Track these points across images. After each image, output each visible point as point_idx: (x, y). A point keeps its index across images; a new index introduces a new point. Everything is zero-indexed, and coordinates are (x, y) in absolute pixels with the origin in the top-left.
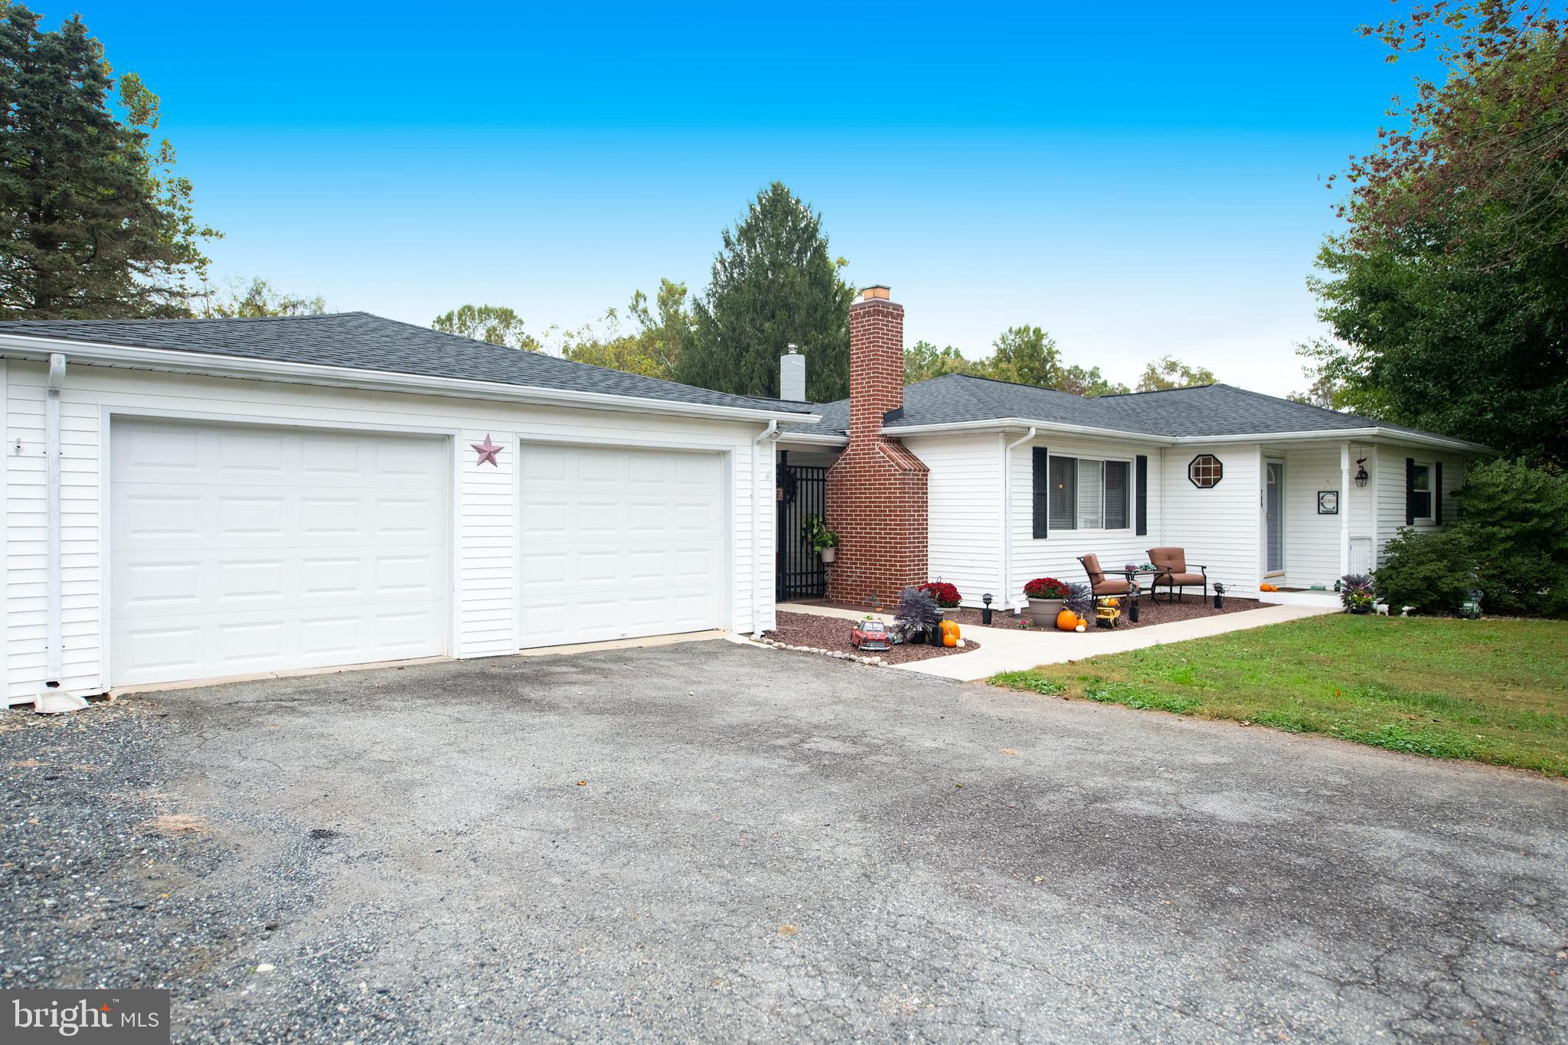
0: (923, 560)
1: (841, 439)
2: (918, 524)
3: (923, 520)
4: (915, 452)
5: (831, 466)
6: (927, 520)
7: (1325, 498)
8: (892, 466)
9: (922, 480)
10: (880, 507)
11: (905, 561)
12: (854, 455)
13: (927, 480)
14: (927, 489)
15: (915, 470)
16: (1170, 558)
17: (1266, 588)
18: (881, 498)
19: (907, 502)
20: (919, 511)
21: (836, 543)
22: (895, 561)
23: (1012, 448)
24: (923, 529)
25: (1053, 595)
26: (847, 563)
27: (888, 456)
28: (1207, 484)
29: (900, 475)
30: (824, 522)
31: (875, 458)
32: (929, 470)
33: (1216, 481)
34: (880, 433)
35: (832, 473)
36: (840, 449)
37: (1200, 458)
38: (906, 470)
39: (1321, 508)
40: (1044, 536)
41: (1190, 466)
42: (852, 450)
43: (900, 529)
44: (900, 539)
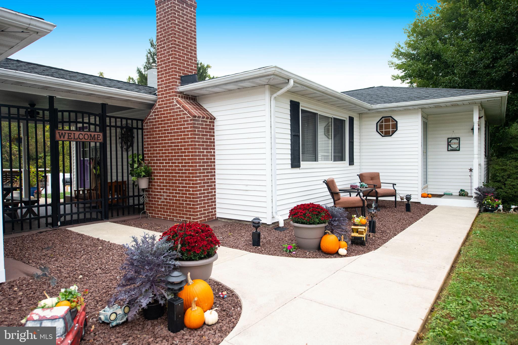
0: (212, 186)
1: (152, 97)
2: (207, 159)
3: (211, 156)
4: (205, 106)
5: (146, 118)
6: (214, 156)
7: (452, 142)
8: (185, 114)
9: (210, 125)
10: (178, 146)
11: (197, 187)
12: (160, 108)
13: (213, 126)
14: (214, 132)
15: (203, 118)
16: (372, 179)
17: (425, 195)
18: (178, 139)
19: (197, 142)
20: (207, 149)
21: (149, 174)
22: (189, 187)
23: (275, 97)
24: (211, 162)
25: (317, 220)
26: (158, 189)
27: (183, 107)
28: (387, 134)
29: (191, 120)
30: (143, 159)
31: (174, 109)
32: (215, 119)
33: (393, 132)
34: (178, 90)
35: (147, 123)
36: (151, 106)
37: (383, 119)
38: (195, 117)
39: (450, 147)
40: (298, 166)
41: (377, 124)
42: (159, 105)
43: (192, 163)
44: (192, 170)
